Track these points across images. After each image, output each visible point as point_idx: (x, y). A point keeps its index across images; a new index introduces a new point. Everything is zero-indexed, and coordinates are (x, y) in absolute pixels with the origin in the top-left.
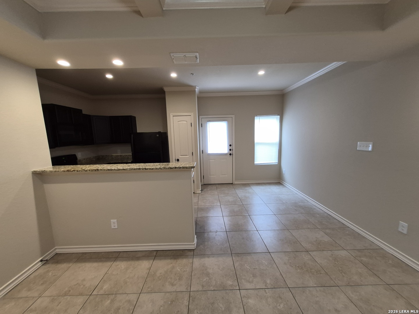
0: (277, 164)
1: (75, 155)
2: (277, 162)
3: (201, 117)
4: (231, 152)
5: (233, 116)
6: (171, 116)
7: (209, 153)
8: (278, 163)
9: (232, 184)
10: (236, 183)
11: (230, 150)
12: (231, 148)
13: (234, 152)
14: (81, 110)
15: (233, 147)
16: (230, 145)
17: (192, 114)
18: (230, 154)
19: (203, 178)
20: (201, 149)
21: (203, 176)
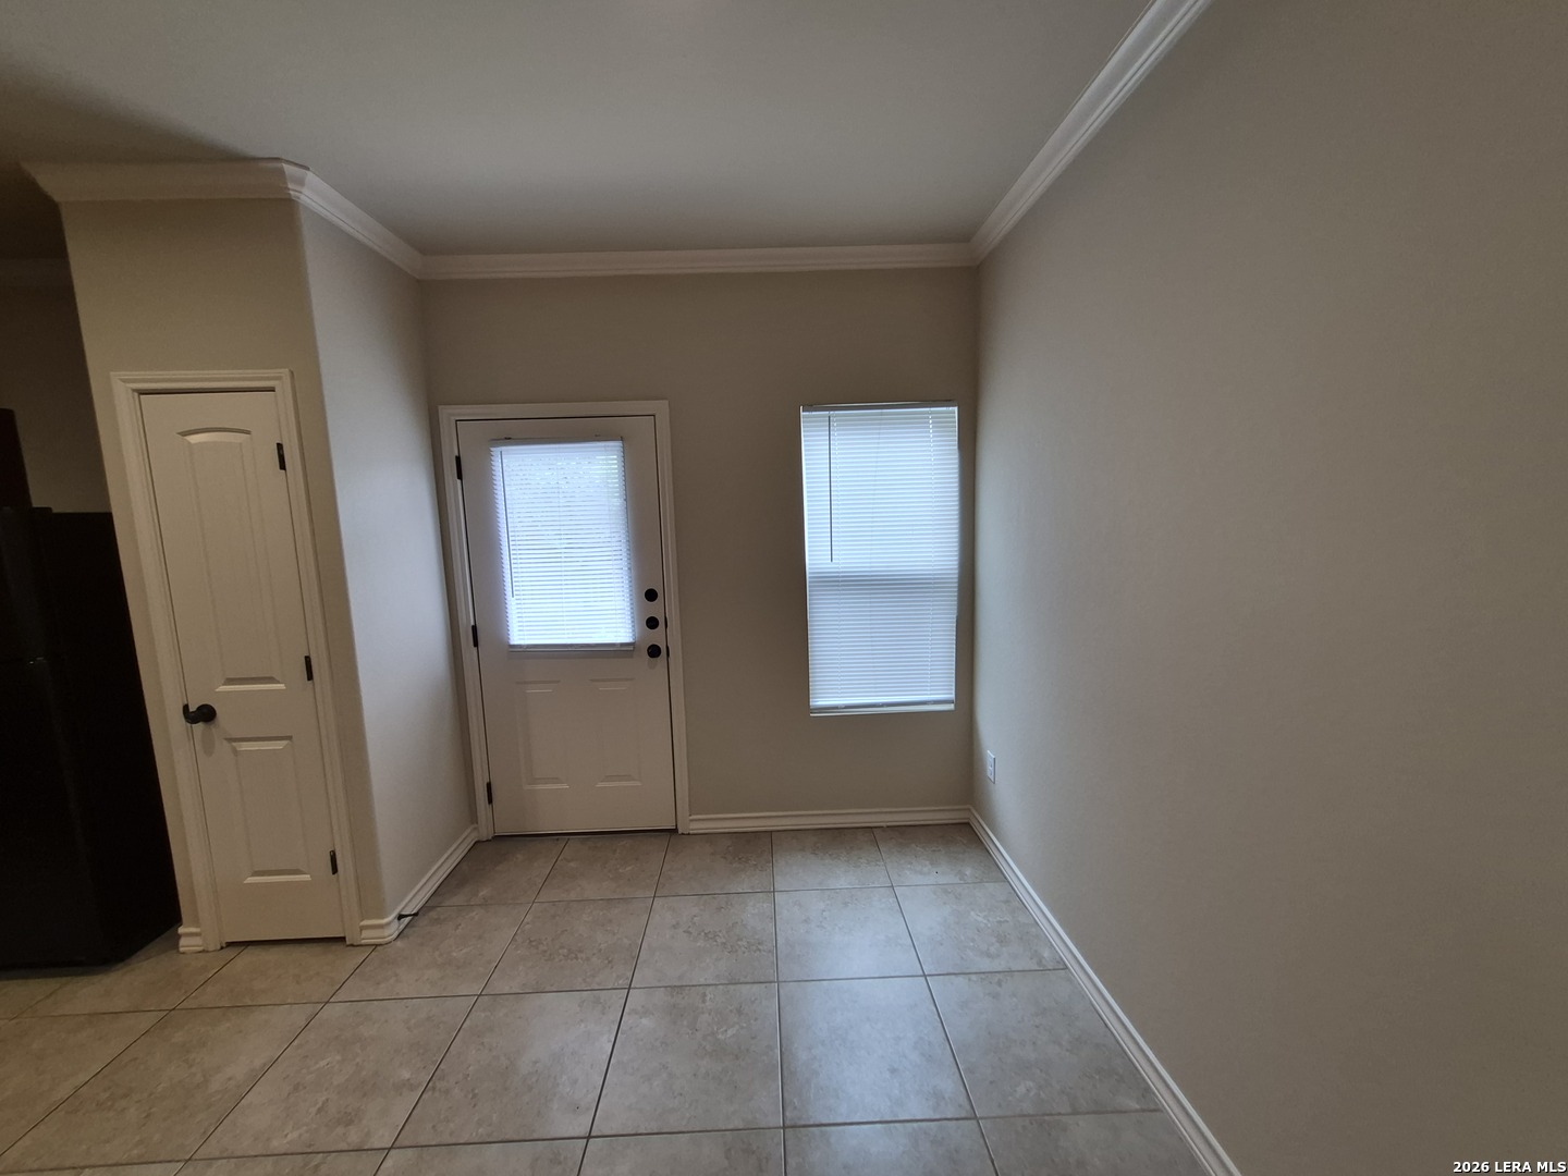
0: (951, 707)
2: (952, 696)
3: (447, 412)
4: (657, 637)
5: (660, 408)
6: (124, 392)
7: (514, 641)
8: (958, 701)
9: (674, 831)
10: (695, 827)
11: (652, 623)
12: (655, 609)
13: (672, 637)
15: (669, 607)
16: (651, 595)
17: (281, 378)
18: (654, 651)
19: (490, 801)
20: (466, 620)
21: (489, 786)
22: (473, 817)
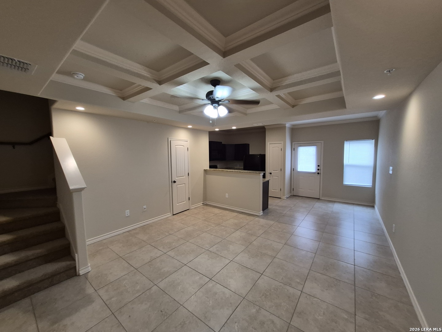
0: (371, 187)
1: (217, 166)
2: (371, 185)
3: (293, 143)
4: (319, 172)
5: (322, 142)
6: (268, 144)
7: (299, 170)
9: (319, 199)
10: (323, 199)
11: (318, 170)
12: (319, 168)
13: (321, 172)
14: (222, 142)
15: (321, 168)
16: (319, 166)
17: (282, 142)
18: (318, 173)
19: (293, 190)
20: (293, 168)
21: (293, 189)
22: (291, 193)
